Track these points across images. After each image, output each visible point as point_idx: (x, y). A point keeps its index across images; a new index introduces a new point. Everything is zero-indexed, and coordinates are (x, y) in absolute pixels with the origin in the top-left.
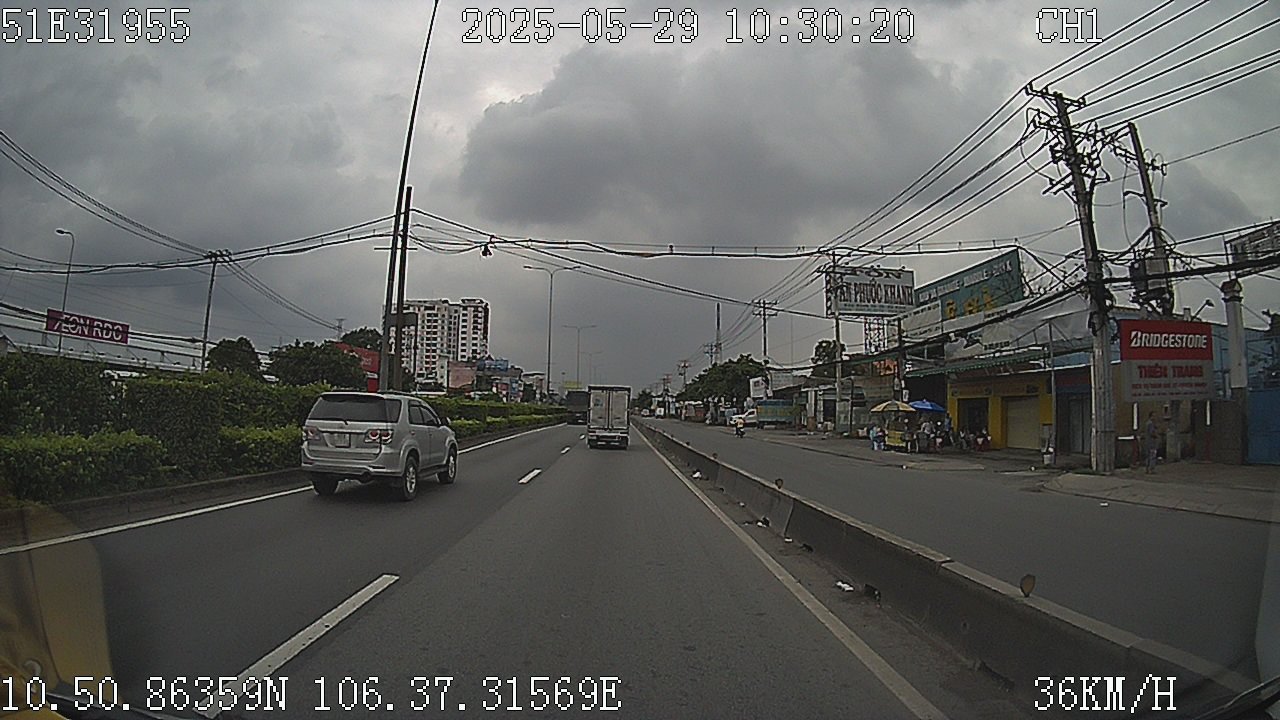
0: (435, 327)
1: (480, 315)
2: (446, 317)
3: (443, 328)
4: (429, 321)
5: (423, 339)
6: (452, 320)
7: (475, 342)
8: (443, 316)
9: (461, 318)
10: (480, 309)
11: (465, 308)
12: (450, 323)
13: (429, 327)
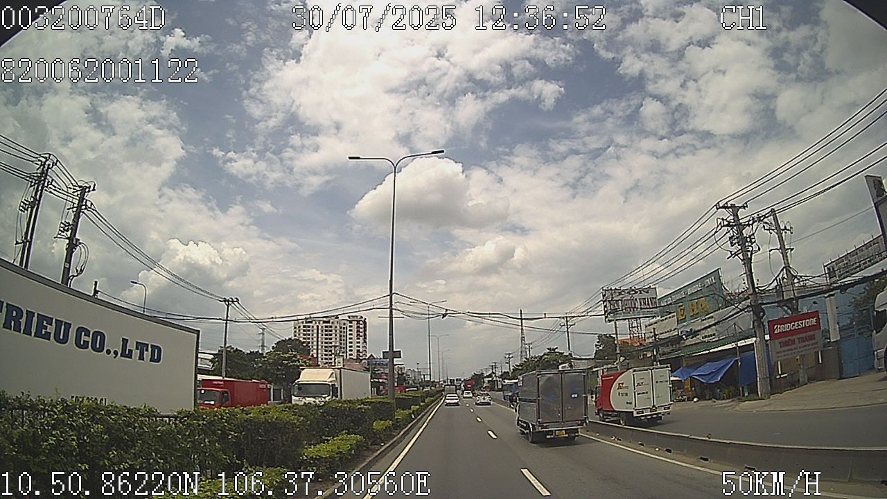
0: (331, 335)
1: (361, 326)
2: (338, 328)
3: (336, 335)
4: (326, 331)
5: (322, 343)
6: (342, 330)
7: (358, 345)
8: (336, 327)
9: (348, 328)
10: (361, 322)
11: (351, 322)
12: (341, 332)
13: (326, 335)
